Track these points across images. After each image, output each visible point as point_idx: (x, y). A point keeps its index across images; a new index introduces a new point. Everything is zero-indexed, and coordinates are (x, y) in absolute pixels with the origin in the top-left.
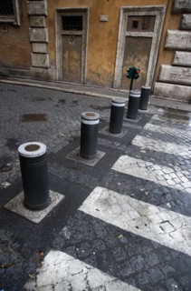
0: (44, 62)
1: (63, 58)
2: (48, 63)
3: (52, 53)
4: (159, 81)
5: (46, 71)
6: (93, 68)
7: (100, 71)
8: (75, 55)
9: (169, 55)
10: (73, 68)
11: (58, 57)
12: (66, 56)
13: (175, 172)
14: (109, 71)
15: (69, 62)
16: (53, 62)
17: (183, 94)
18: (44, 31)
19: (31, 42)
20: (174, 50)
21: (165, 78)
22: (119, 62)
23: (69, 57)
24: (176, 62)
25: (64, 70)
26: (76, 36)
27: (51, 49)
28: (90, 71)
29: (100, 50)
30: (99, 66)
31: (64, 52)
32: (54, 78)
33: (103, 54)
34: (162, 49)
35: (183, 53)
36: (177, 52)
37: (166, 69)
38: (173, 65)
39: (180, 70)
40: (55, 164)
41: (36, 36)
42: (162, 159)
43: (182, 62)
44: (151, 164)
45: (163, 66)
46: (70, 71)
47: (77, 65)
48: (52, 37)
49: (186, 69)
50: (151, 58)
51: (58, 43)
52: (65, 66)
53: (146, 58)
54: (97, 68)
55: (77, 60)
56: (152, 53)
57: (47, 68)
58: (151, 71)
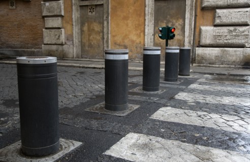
0: (59, 38)
1: (82, 31)
2: (63, 38)
3: (69, 27)
4: (200, 46)
5: (60, 48)
6: (119, 39)
7: (127, 42)
8: (96, 27)
9: (209, 15)
10: (94, 42)
11: (76, 30)
12: (85, 28)
13: (242, 119)
14: (138, 41)
15: (89, 35)
16: (70, 38)
17: (234, 58)
18: (59, 4)
19: (44, 17)
20: (213, 9)
21: (208, 42)
22: (149, 29)
23: (89, 30)
24: (218, 21)
25: (82, 45)
26: (96, 5)
27: (67, 22)
28: (115, 44)
29: (126, 18)
30: (126, 36)
31: (82, 24)
32: (71, 56)
33: (130, 22)
34: (199, 10)
35: (225, 11)
36: (218, 11)
37: (207, 31)
38: (215, 26)
39: (225, 30)
40: (69, 116)
41: (49, 10)
42: (221, 109)
43: (225, 20)
44: (205, 113)
45: (203, 28)
46: (90, 46)
47: (99, 38)
48: (69, 9)
49: (232, 28)
50: (187, 21)
51: (76, 15)
52: (85, 41)
53: (181, 21)
54: (123, 39)
55: (98, 33)
56: (187, 15)
57: (62, 45)
58: (190, 36)
